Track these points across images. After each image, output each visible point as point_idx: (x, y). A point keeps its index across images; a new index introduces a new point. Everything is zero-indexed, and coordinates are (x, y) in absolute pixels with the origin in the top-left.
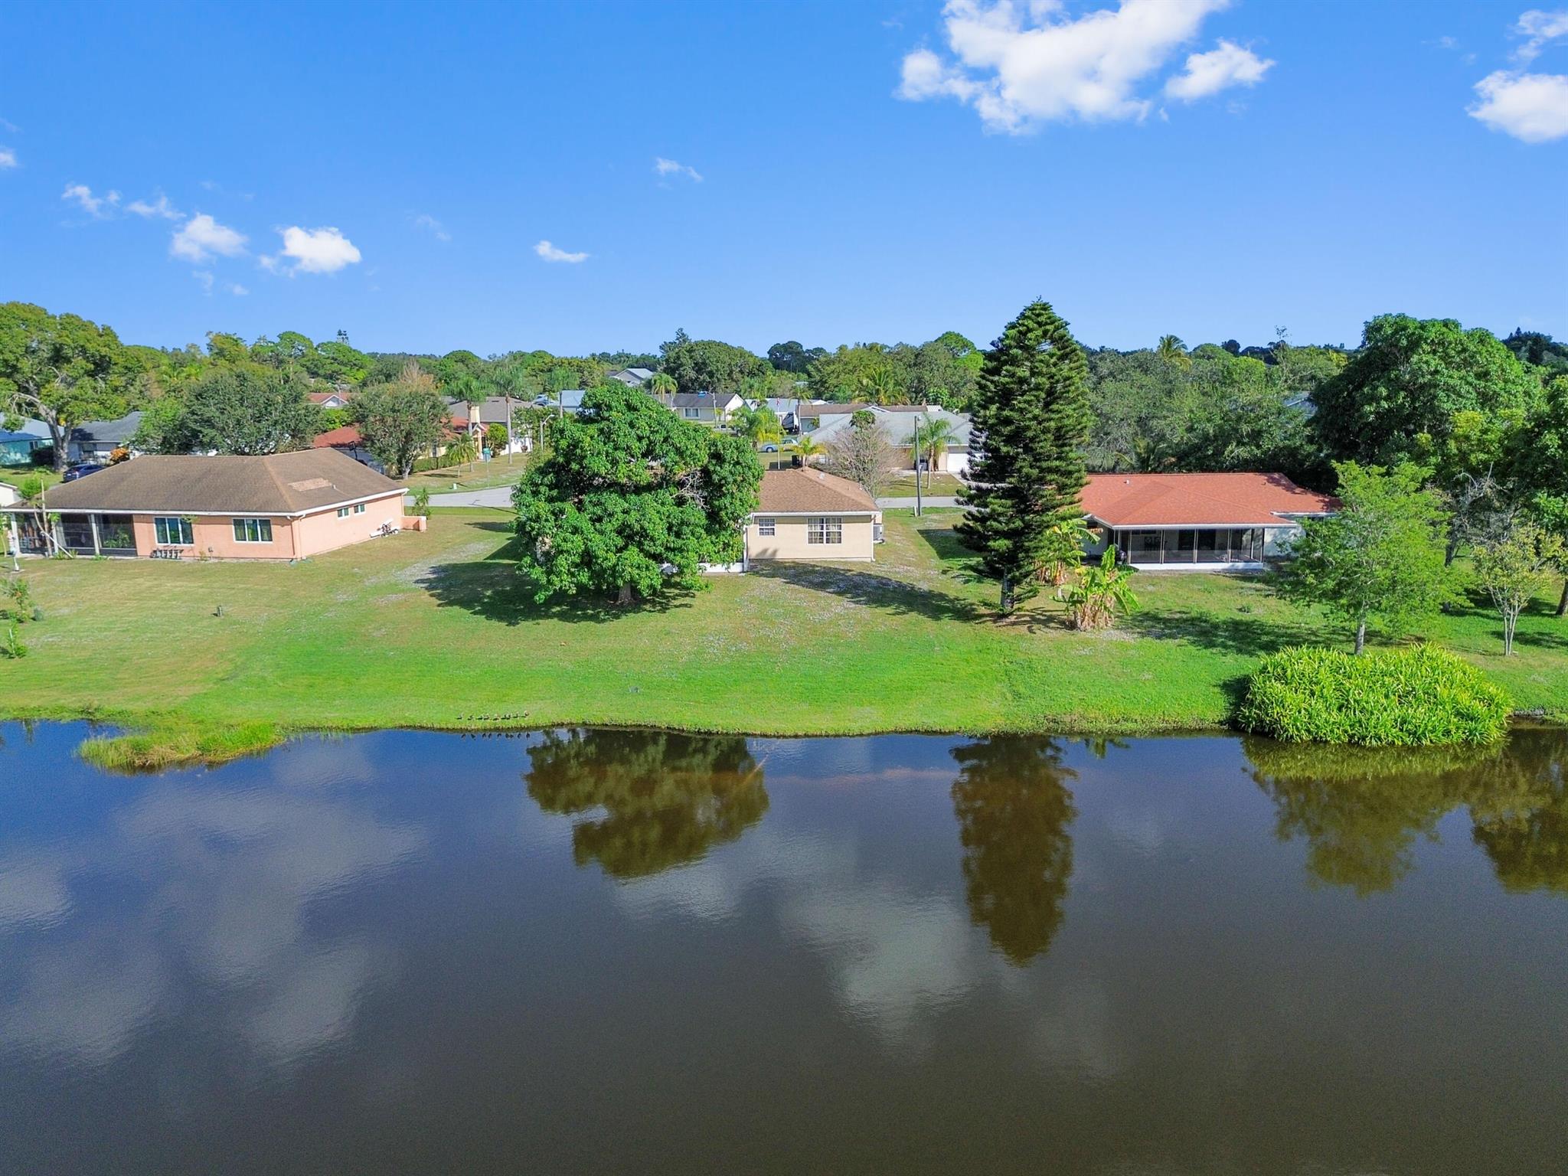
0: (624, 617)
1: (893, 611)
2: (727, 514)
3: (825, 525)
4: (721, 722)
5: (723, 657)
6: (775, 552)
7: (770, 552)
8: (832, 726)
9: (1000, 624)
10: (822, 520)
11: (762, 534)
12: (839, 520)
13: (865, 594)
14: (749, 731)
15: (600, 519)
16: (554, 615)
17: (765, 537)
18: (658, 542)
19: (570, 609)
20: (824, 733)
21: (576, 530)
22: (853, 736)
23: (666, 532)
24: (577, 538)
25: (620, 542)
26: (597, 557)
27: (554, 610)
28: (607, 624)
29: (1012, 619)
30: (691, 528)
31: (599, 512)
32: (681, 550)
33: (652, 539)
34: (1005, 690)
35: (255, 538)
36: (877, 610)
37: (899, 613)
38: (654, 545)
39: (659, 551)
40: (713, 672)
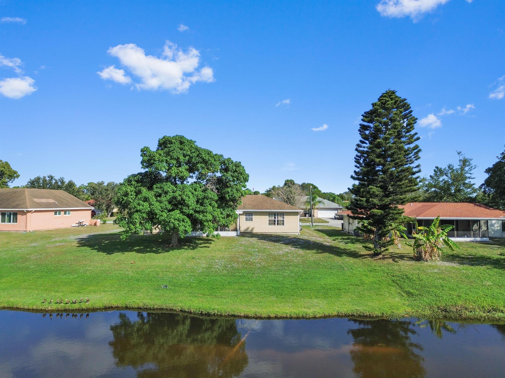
0: (171, 252)
1: (315, 252)
2: (229, 196)
3: (276, 217)
4: (217, 307)
5: (223, 270)
6: (253, 229)
7: (250, 229)
8: (294, 311)
9: (375, 259)
10: (275, 214)
11: (246, 220)
12: (283, 214)
13: (299, 245)
14: (236, 314)
15: (160, 196)
16: (135, 250)
17: (248, 222)
18: (191, 208)
19: (144, 248)
20: (288, 315)
21: (146, 199)
22: (309, 318)
23: (195, 203)
24: (146, 204)
25: (169, 207)
26: (156, 215)
27: (135, 248)
28: (161, 254)
29: (381, 256)
30: (209, 200)
31: (160, 192)
32: (203, 212)
33: (188, 206)
34: (399, 291)
35: (10, 221)
36: (307, 251)
37: (319, 253)
38: (188, 209)
39: (191, 212)
40: (216, 278)
